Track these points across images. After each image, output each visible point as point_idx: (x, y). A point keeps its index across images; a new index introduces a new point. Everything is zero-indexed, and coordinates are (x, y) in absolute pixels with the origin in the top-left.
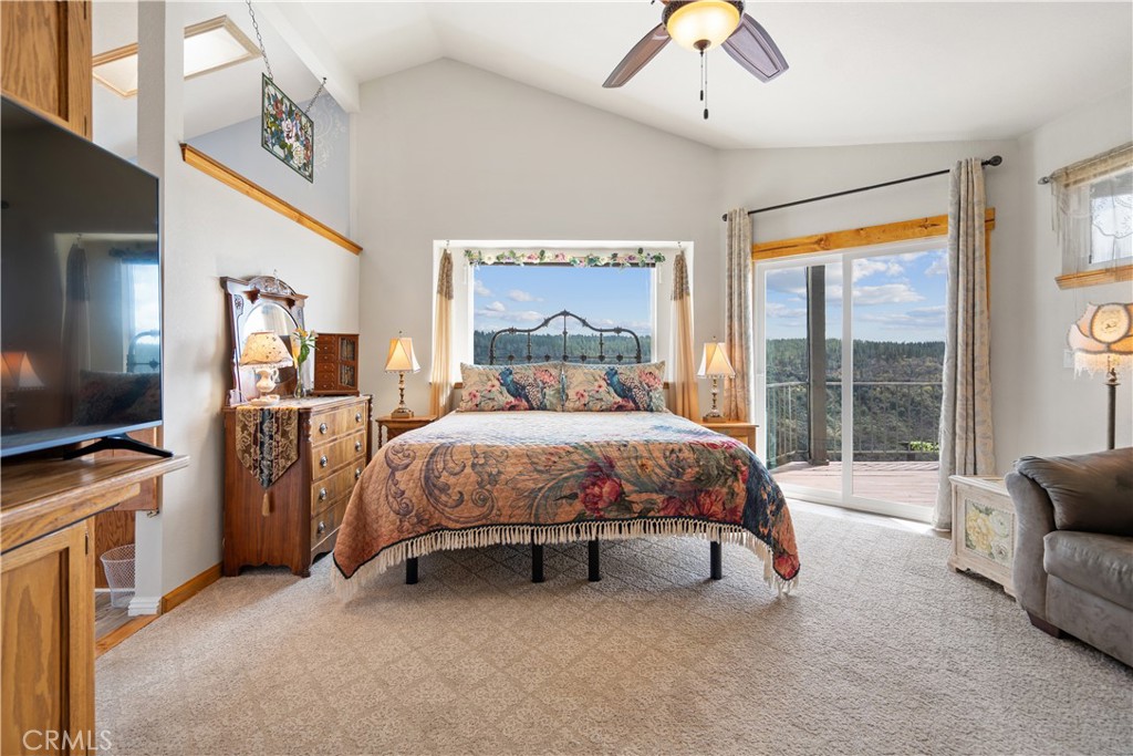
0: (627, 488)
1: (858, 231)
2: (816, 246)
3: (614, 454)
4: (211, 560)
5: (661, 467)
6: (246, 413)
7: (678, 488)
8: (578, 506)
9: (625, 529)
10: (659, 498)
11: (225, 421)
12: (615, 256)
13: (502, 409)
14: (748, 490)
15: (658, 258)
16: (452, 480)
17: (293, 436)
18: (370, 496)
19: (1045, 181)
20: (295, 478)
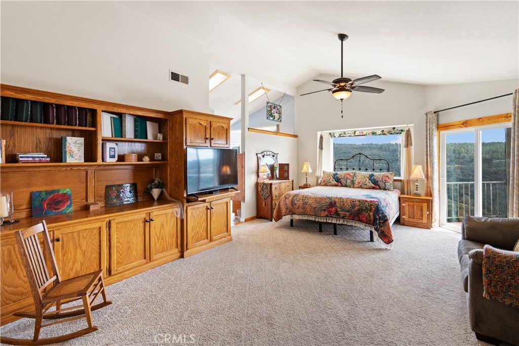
0: (339, 210)
1: (479, 119)
2: (462, 125)
3: (337, 200)
4: (254, 214)
5: (349, 206)
6: (260, 183)
7: (353, 212)
8: (326, 213)
9: (338, 221)
10: (348, 214)
11: (257, 184)
12: (383, 131)
13: (333, 186)
14: (374, 215)
15: (402, 131)
16: (297, 202)
17: (269, 189)
18: (281, 204)
20: (269, 199)
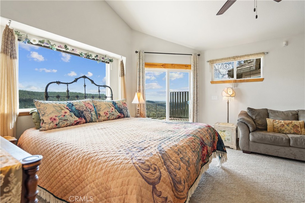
1: (172, 64)
2: (162, 66)
12: (97, 56)
15: (111, 61)
19: (208, 62)
